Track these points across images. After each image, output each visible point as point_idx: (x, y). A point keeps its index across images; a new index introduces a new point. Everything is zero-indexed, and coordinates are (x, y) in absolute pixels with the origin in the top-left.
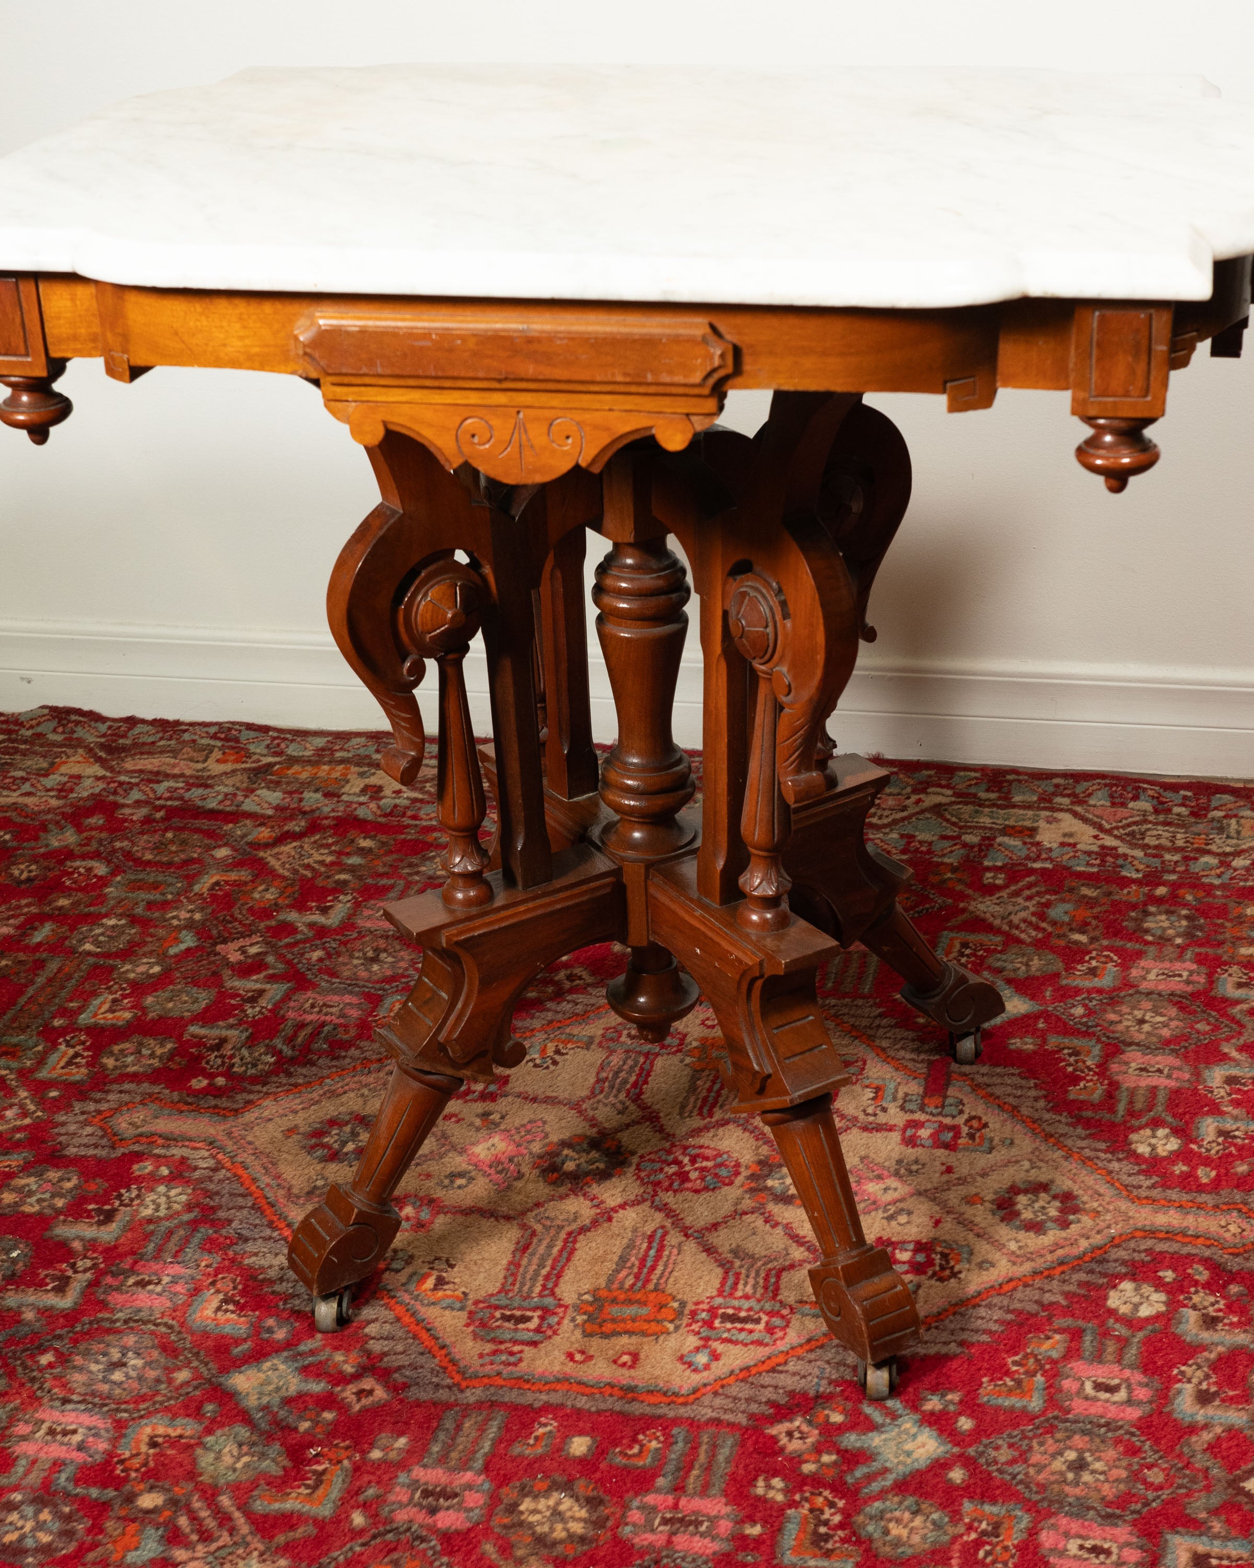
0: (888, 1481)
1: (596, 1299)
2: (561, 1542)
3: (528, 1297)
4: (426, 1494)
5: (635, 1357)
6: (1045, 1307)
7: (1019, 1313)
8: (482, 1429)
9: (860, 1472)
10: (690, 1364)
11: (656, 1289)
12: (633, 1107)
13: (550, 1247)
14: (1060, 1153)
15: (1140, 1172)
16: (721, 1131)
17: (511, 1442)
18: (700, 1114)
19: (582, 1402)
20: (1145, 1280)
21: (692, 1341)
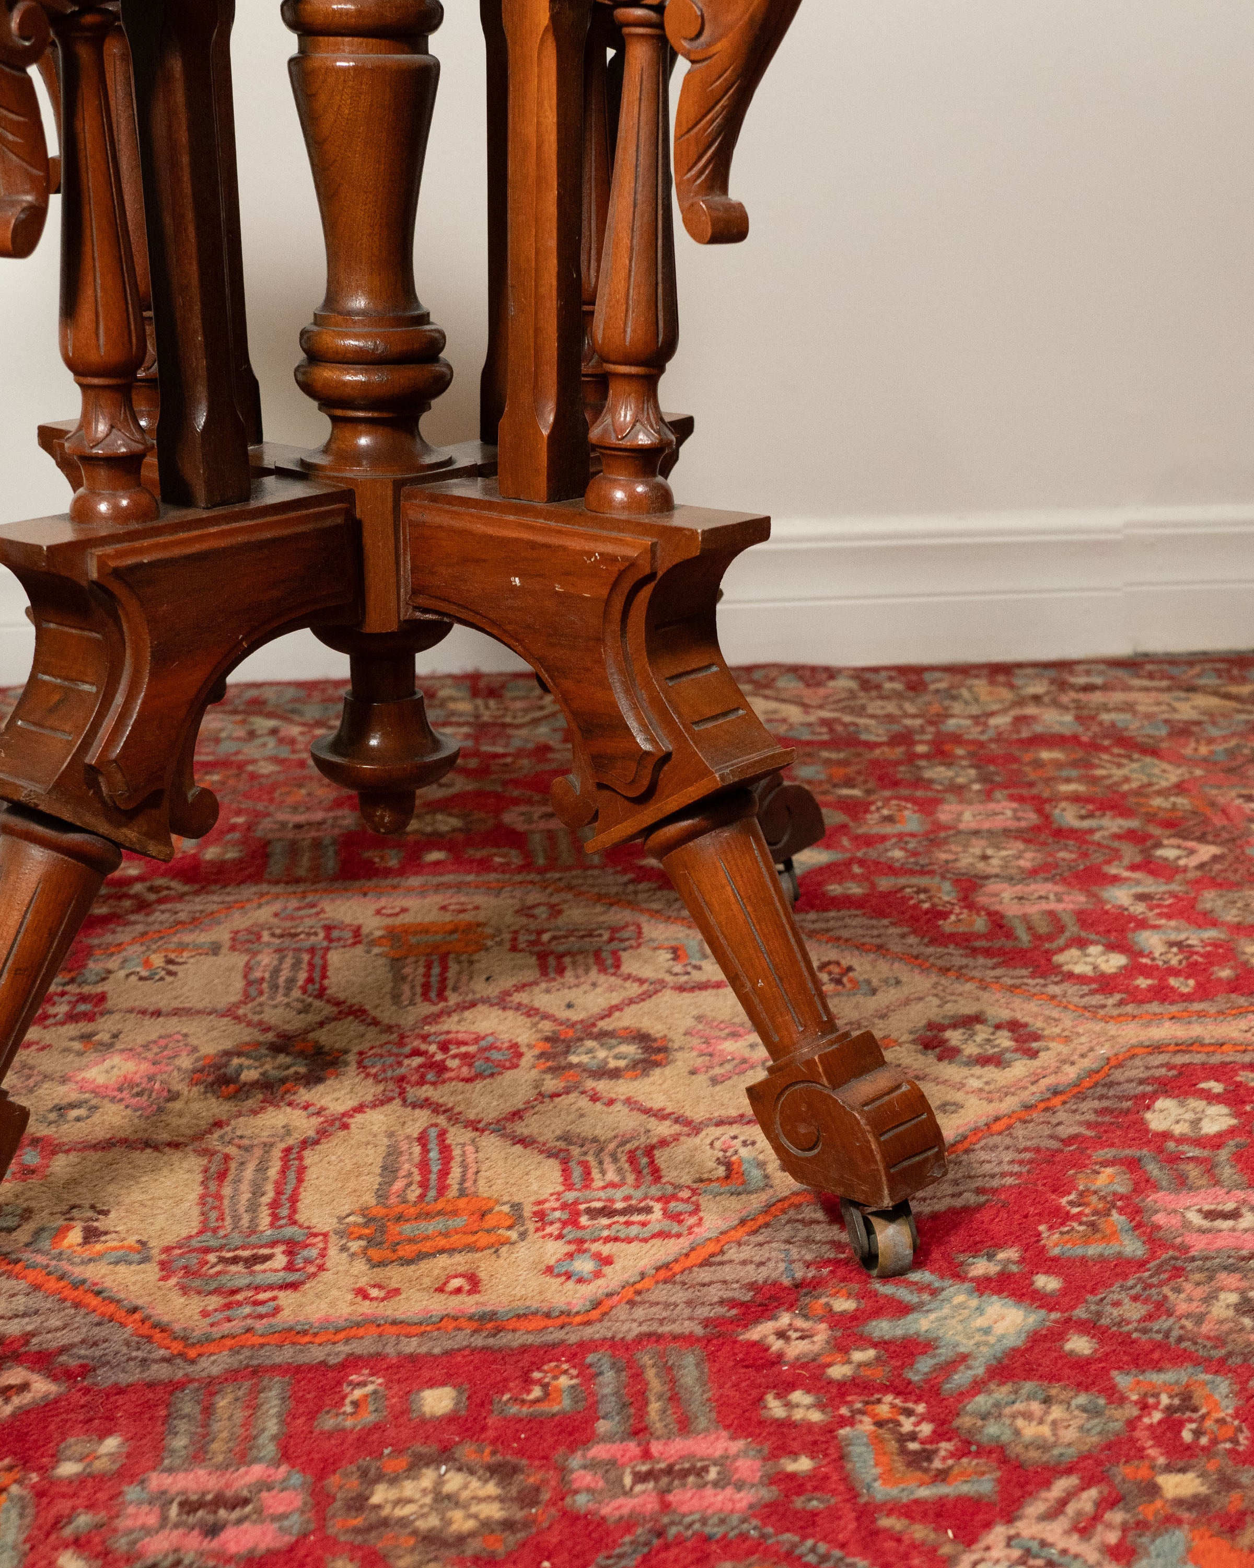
0: (978, 1369)
1: (369, 1220)
2: (472, 1534)
3: (253, 1232)
4: (188, 1507)
5: (474, 1283)
6: (1068, 1141)
7: (1038, 1150)
8: (253, 1406)
9: (924, 1366)
10: (568, 1276)
11: (462, 1193)
12: (317, 1003)
13: (262, 1168)
14: (969, 986)
15: (1093, 992)
16: (467, 1014)
17: (312, 1416)
18: (425, 995)
19: (411, 1346)
20: (1186, 1094)
21: (554, 1250)
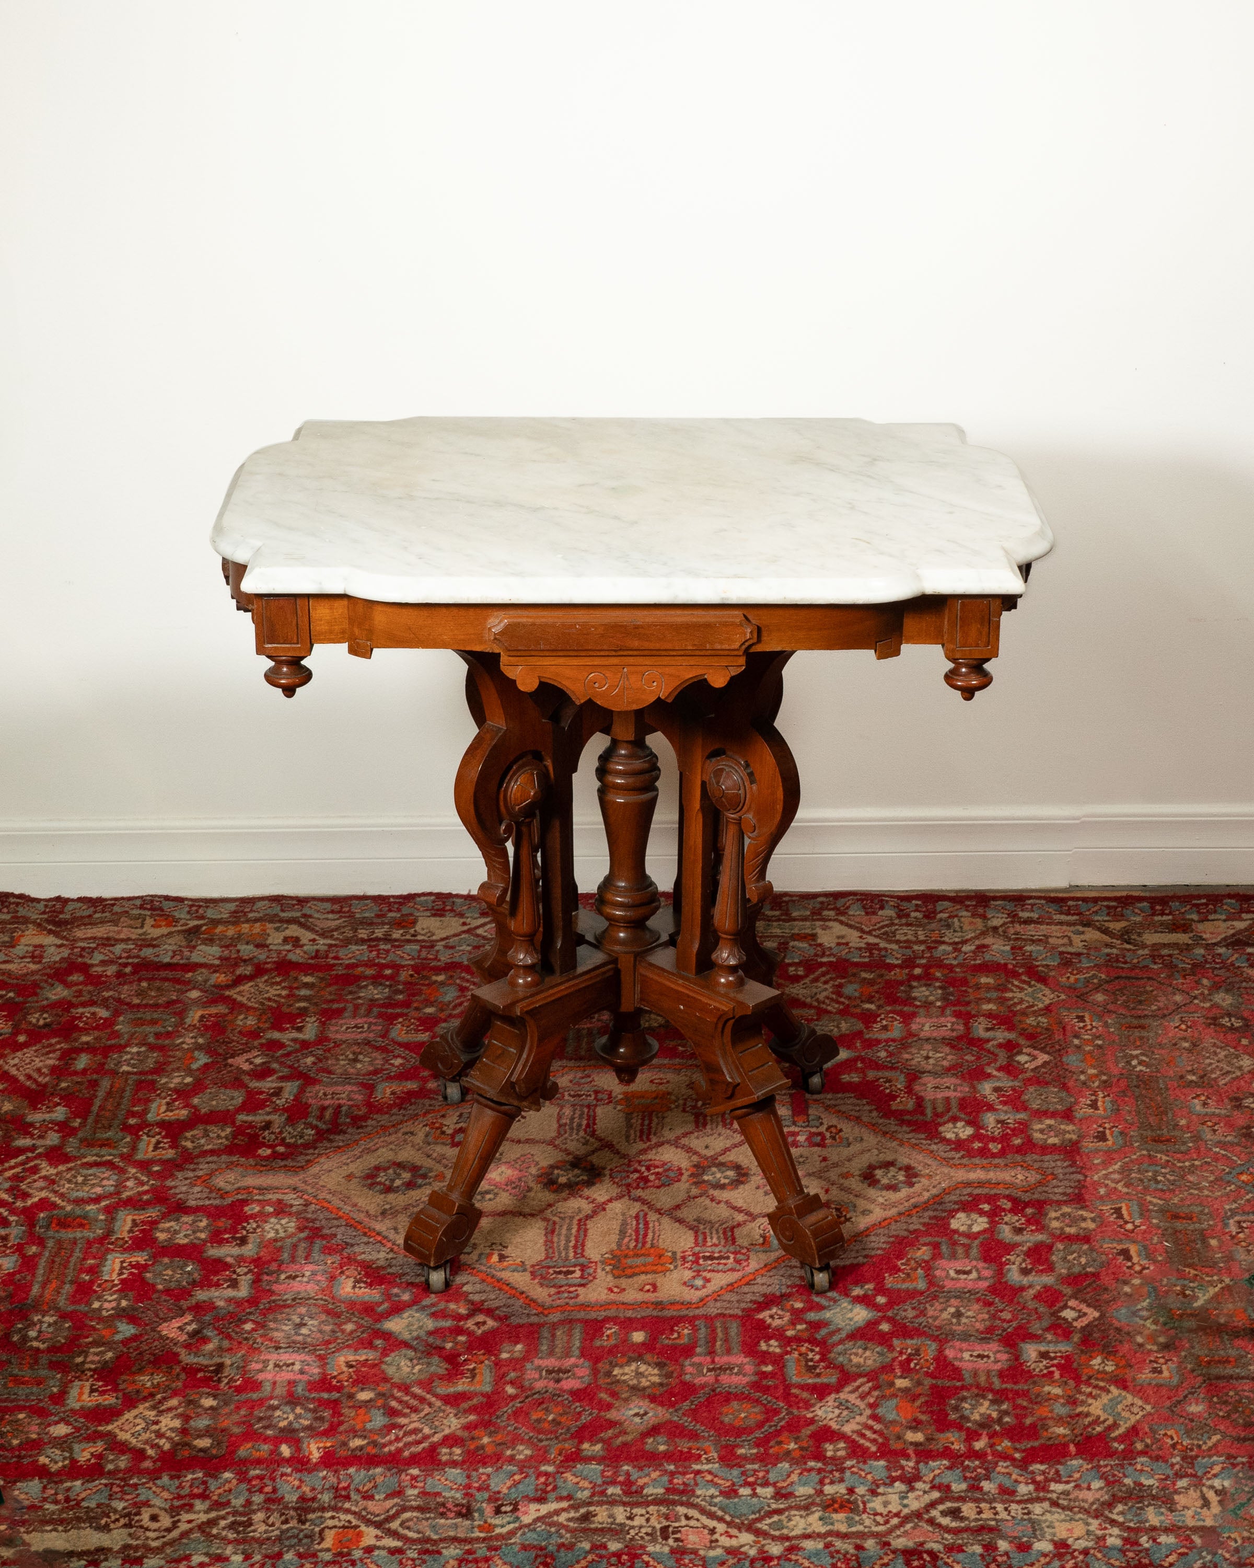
0: (843, 1334)
1: (614, 1257)
2: (648, 1387)
3: (567, 1259)
4: (549, 1372)
5: (655, 1287)
6: (911, 1232)
7: (897, 1237)
8: (570, 1335)
9: (823, 1332)
10: (692, 1286)
11: (652, 1246)
12: (592, 1140)
13: (569, 1229)
14: (895, 1143)
15: (951, 1150)
16: (660, 1149)
17: (592, 1340)
18: (642, 1140)
19: (630, 1314)
20: (972, 1210)
21: (688, 1274)
